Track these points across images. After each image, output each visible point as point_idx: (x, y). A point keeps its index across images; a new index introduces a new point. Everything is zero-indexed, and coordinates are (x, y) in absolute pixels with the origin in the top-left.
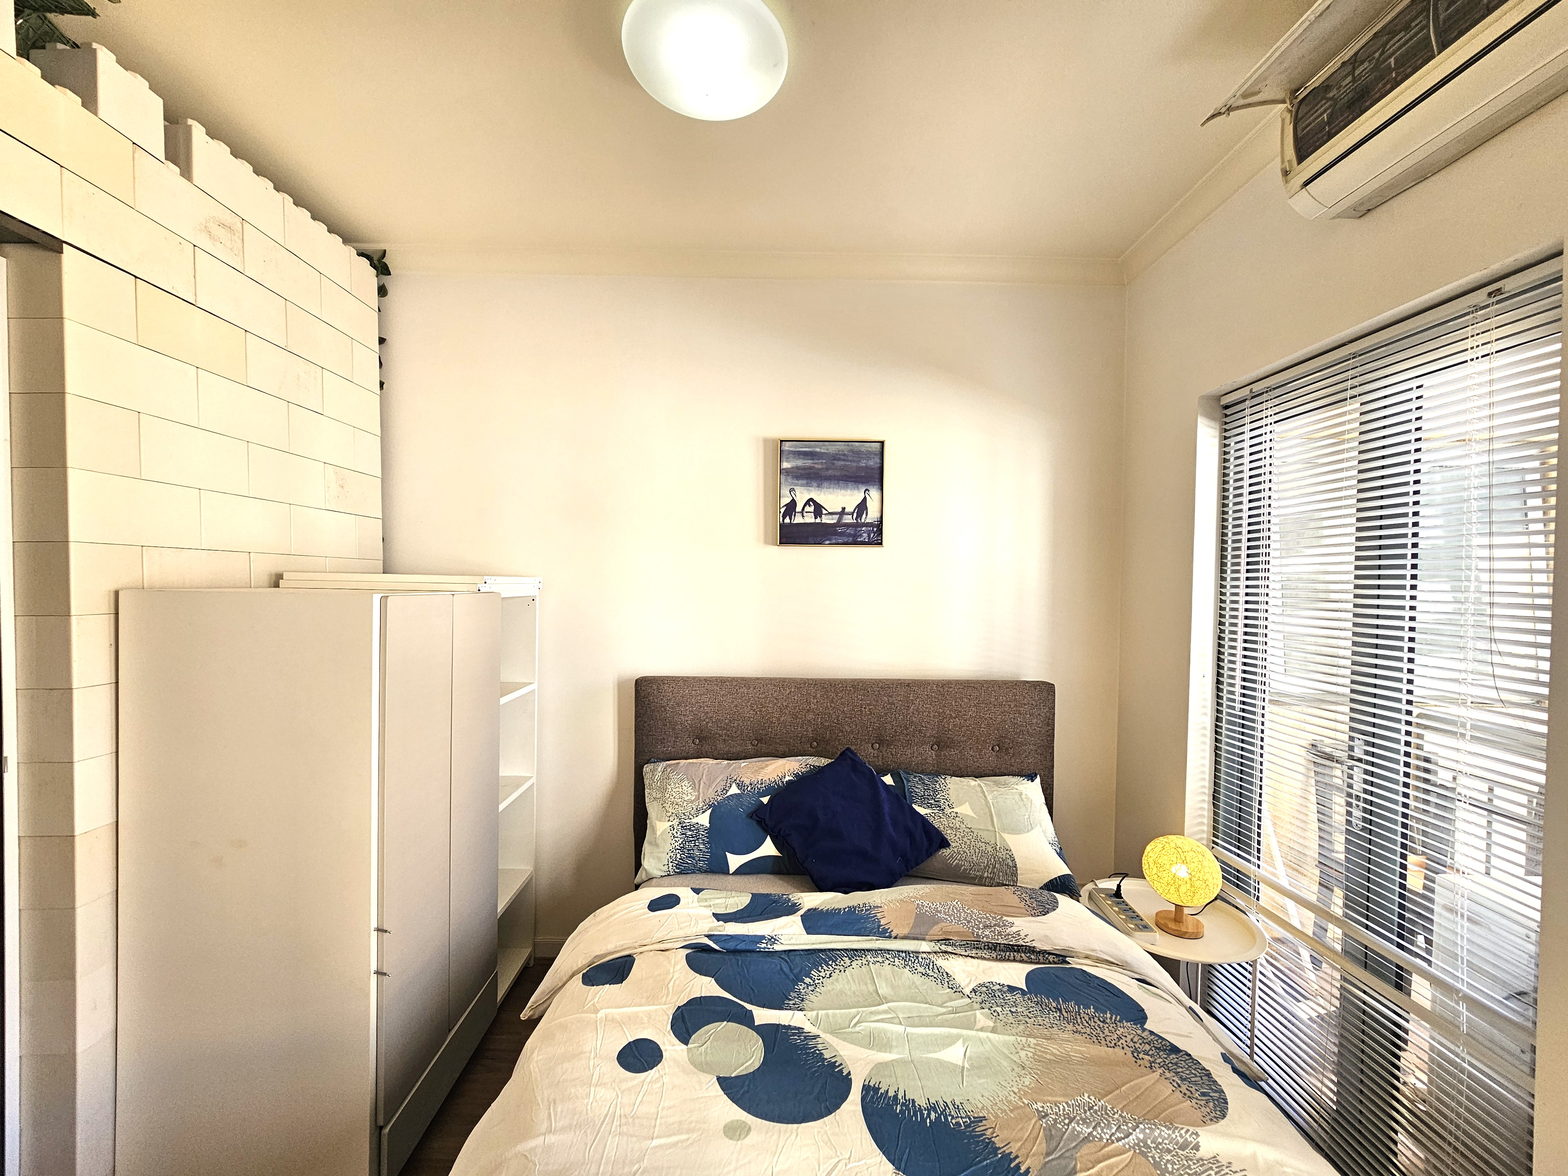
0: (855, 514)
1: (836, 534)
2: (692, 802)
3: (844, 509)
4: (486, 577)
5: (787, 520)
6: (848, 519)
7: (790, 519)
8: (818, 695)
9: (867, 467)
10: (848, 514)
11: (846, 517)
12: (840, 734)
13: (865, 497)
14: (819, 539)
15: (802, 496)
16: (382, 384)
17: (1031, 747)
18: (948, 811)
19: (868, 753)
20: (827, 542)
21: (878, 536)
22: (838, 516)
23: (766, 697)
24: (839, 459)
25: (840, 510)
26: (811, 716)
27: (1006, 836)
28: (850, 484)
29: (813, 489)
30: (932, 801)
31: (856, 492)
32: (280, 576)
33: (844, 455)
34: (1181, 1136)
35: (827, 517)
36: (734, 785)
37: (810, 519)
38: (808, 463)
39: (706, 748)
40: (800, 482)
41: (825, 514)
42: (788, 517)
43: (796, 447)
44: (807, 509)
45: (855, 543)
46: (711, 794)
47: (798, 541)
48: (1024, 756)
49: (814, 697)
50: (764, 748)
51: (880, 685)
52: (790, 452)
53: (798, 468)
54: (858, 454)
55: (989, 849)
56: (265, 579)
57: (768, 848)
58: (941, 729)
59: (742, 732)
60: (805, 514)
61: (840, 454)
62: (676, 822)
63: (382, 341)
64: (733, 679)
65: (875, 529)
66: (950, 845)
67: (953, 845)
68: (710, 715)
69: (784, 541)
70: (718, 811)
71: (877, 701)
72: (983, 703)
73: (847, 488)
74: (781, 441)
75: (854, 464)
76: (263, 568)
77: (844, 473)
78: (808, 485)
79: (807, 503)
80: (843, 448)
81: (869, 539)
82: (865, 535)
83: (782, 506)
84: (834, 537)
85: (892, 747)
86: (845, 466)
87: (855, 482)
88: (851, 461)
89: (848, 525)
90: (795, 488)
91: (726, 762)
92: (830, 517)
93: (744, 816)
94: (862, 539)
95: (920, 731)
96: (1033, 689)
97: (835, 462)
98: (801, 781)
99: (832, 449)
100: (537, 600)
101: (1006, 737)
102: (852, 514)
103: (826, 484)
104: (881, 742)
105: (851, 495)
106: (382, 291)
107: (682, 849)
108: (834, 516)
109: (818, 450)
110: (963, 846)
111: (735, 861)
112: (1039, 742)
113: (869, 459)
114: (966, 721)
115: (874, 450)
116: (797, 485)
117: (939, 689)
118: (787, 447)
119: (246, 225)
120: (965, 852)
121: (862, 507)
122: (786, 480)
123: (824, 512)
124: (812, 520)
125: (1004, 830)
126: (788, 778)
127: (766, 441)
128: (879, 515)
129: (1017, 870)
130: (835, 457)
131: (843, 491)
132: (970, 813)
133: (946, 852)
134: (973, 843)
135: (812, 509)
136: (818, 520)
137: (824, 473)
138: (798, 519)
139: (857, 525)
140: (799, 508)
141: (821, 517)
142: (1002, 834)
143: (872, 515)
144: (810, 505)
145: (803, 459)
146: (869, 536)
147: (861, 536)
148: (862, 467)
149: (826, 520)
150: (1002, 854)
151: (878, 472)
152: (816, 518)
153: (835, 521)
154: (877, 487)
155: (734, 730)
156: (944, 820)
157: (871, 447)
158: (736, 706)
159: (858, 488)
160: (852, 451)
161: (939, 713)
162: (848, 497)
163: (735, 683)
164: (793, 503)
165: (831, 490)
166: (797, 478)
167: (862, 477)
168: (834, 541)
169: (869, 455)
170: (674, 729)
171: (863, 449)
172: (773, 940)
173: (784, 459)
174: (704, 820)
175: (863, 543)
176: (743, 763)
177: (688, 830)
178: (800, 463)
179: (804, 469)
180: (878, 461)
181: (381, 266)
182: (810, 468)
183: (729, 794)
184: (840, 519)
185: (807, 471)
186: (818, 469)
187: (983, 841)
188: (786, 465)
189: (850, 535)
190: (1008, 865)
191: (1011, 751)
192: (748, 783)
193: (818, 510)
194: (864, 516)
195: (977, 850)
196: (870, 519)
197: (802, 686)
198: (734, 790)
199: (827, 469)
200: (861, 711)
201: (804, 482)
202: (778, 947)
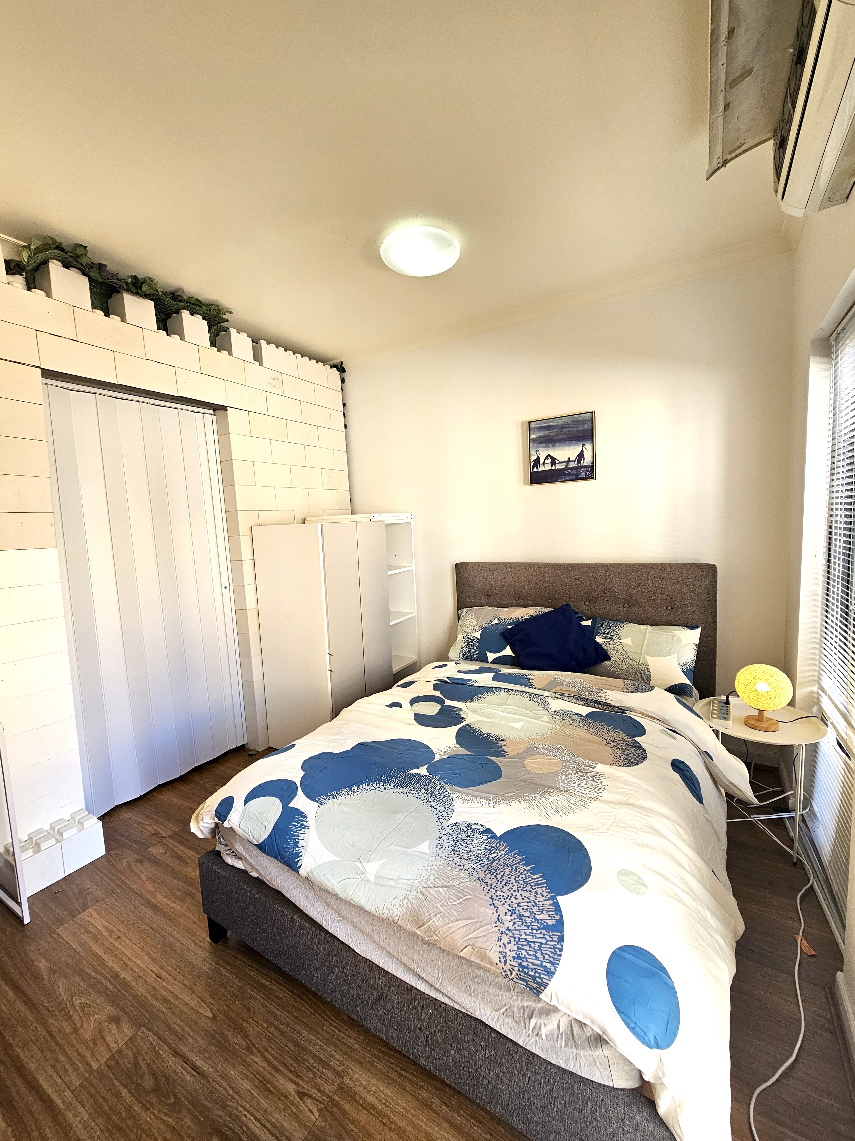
0: (576, 461)
1: (565, 474)
2: (474, 626)
3: (569, 458)
4: (374, 514)
5: (535, 470)
6: (572, 465)
7: (537, 468)
8: (550, 572)
9: (583, 430)
10: (572, 461)
11: (570, 463)
12: (564, 595)
13: (583, 450)
14: (554, 479)
15: (543, 454)
16: (346, 426)
17: (695, 608)
18: (616, 641)
19: (579, 607)
20: (560, 480)
21: (592, 473)
22: (566, 463)
23: (521, 573)
24: (565, 428)
25: (567, 459)
26: (546, 585)
27: (648, 658)
28: (573, 442)
29: (549, 448)
30: (609, 635)
31: (576, 447)
32: (305, 519)
33: (568, 424)
34: (588, 762)
35: (559, 465)
36: (496, 619)
37: (548, 467)
38: (546, 433)
39: (491, 601)
40: (542, 445)
41: (558, 463)
42: (535, 468)
43: (539, 424)
44: (547, 461)
45: (577, 479)
46: (484, 623)
47: (541, 481)
48: (689, 613)
49: (548, 573)
50: (521, 602)
51: (588, 566)
52: (535, 428)
53: (540, 437)
54: (577, 422)
55: (634, 663)
56: (300, 521)
57: (508, 651)
58: (628, 594)
59: (509, 592)
60: (545, 465)
61: (566, 424)
62: (465, 635)
63: (344, 405)
64: (503, 564)
65: (590, 469)
66: (610, 659)
67: (612, 659)
68: (492, 583)
69: (533, 482)
70: (485, 631)
71: (586, 576)
72: (657, 578)
73: (571, 445)
74: (529, 422)
75: (575, 429)
76: (299, 516)
77: (569, 436)
78: (546, 447)
79: (547, 458)
80: (567, 420)
81: (586, 476)
82: (583, 474)
83: (531, 461)
84: (563, 477)
85: (597, 604)
86: (569, 431)
87: (576, 440)
88: (573, 428)
89: (572, 469)
90: (539, 449)
91: (496, 608)
92: (561, 464)
93: (498, 634)
94: (581, 476)
95: (614, 595)
96: (697, 568)
97: (563, 430)
98: (533, 619)
99: (561, 422)
100: (412, 524)
101: (675, 601)
102: (575, 461)
103: (557, 444)
104: (590, 601)
105: (574, 449)
106: (343, 381)
107: (466, 648)
108: (563, 464)
109: (552, 424)
110: (618, 660)
111: (491, 656)
112: (700, 604)
113: (584, 424)
114: (645, 589)
115: (587, 418)
116: (540, 447)
117: (627, 568)
118: (533, 425)
119: (283, 375)
120: (618, 664)
121: (581, 456)
122: (534, 445)
123: (557, 462)
124: (550, 468)
125: (647, 654)
126: (526, 617)
127: (522, 423)
128: (592, 460)
129: (650, 677)
130: (563, 427)
131: (568, 448)
132: (630, 643)
133: (608, 663)
134: (625, 659)
135: (549, 461)
136: (553, 468)
137: (556, 438)
138: (541, 468)
139: (578, 468)
140: (541, 462)
141: (555, 465)
142: (646, 656)
143: (588, 459)
144: (548, 459)
145: (543, 431)
146: (586, 474)
147: (581, 474)
148: (580, 430)
149: (558, 467)
150: (643, 667)
151: (590, 432)
152: (552, 466)
153: (564, 467)
154: (590, 442)
155: (505, 591)
156: (612, 646)
157: (586, 417)
158: (505, 578)
159: (578, 444)
160: (573, 421)
161: (627, 583)
162: (572, 451)
163: (504, 565)
164: (538, 459)
165: (561, 448)
166: (540, 443)
167: (579, 437)
168: (564, 479)
169: (584, 422)
170: (474, 590)
171: (580, 419)
172: (475, 681)
173: (531, 433)
174: (478, 635)
175: (582, 479)
176: (505, 609)
177: (470, 640)
178: (541, 434)
179: (544, 437)
180: (591, 425)
181: (341, 369)
182: (548, 436)
183: (492, 623)
184: (567, 465)
185: (546, 438)
186: (553, 436)
187: (631, 658)
188: (533, 436)
189: (573, 475)
190: (645, 674)
191: (680, 610)
192: (503, 619)
193: (553, 461)
194: (582, 461)
195: (627, 664)
196: (586, 463)
197: (541, 567)
198: (496, 621)
199: (558, 435)
200: (576, 582)
201: (544, 445)
202: (476, 684)
